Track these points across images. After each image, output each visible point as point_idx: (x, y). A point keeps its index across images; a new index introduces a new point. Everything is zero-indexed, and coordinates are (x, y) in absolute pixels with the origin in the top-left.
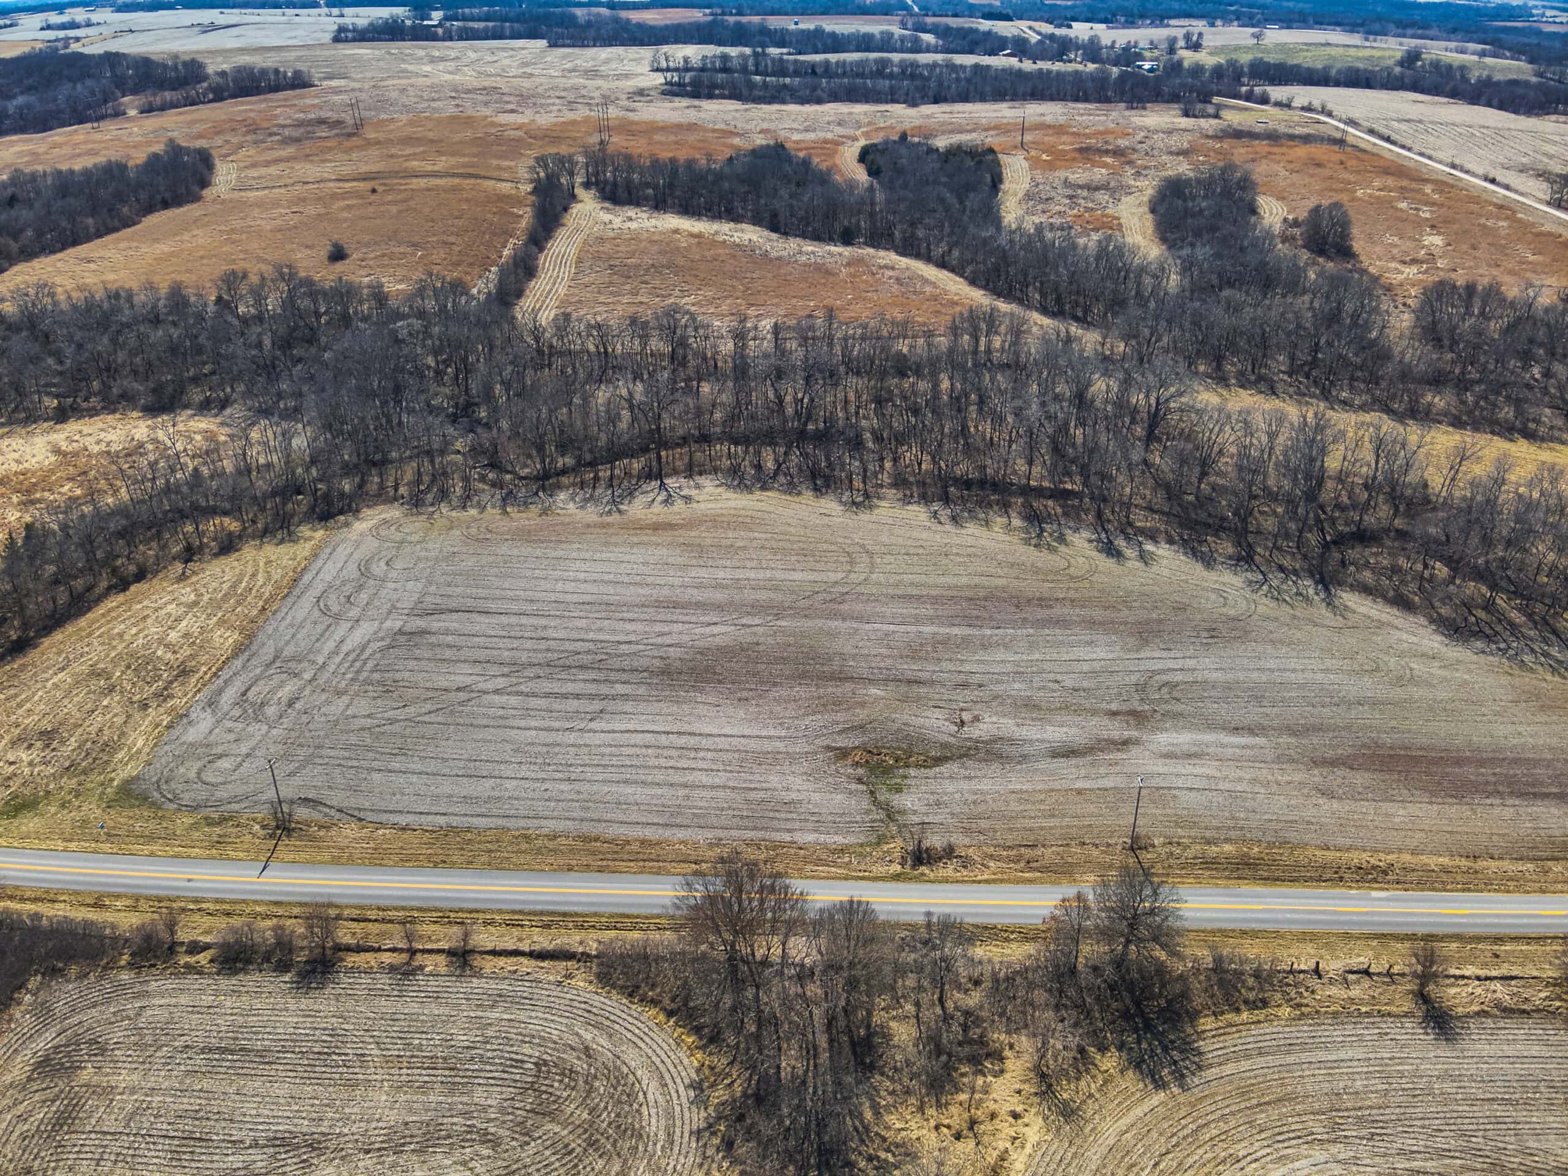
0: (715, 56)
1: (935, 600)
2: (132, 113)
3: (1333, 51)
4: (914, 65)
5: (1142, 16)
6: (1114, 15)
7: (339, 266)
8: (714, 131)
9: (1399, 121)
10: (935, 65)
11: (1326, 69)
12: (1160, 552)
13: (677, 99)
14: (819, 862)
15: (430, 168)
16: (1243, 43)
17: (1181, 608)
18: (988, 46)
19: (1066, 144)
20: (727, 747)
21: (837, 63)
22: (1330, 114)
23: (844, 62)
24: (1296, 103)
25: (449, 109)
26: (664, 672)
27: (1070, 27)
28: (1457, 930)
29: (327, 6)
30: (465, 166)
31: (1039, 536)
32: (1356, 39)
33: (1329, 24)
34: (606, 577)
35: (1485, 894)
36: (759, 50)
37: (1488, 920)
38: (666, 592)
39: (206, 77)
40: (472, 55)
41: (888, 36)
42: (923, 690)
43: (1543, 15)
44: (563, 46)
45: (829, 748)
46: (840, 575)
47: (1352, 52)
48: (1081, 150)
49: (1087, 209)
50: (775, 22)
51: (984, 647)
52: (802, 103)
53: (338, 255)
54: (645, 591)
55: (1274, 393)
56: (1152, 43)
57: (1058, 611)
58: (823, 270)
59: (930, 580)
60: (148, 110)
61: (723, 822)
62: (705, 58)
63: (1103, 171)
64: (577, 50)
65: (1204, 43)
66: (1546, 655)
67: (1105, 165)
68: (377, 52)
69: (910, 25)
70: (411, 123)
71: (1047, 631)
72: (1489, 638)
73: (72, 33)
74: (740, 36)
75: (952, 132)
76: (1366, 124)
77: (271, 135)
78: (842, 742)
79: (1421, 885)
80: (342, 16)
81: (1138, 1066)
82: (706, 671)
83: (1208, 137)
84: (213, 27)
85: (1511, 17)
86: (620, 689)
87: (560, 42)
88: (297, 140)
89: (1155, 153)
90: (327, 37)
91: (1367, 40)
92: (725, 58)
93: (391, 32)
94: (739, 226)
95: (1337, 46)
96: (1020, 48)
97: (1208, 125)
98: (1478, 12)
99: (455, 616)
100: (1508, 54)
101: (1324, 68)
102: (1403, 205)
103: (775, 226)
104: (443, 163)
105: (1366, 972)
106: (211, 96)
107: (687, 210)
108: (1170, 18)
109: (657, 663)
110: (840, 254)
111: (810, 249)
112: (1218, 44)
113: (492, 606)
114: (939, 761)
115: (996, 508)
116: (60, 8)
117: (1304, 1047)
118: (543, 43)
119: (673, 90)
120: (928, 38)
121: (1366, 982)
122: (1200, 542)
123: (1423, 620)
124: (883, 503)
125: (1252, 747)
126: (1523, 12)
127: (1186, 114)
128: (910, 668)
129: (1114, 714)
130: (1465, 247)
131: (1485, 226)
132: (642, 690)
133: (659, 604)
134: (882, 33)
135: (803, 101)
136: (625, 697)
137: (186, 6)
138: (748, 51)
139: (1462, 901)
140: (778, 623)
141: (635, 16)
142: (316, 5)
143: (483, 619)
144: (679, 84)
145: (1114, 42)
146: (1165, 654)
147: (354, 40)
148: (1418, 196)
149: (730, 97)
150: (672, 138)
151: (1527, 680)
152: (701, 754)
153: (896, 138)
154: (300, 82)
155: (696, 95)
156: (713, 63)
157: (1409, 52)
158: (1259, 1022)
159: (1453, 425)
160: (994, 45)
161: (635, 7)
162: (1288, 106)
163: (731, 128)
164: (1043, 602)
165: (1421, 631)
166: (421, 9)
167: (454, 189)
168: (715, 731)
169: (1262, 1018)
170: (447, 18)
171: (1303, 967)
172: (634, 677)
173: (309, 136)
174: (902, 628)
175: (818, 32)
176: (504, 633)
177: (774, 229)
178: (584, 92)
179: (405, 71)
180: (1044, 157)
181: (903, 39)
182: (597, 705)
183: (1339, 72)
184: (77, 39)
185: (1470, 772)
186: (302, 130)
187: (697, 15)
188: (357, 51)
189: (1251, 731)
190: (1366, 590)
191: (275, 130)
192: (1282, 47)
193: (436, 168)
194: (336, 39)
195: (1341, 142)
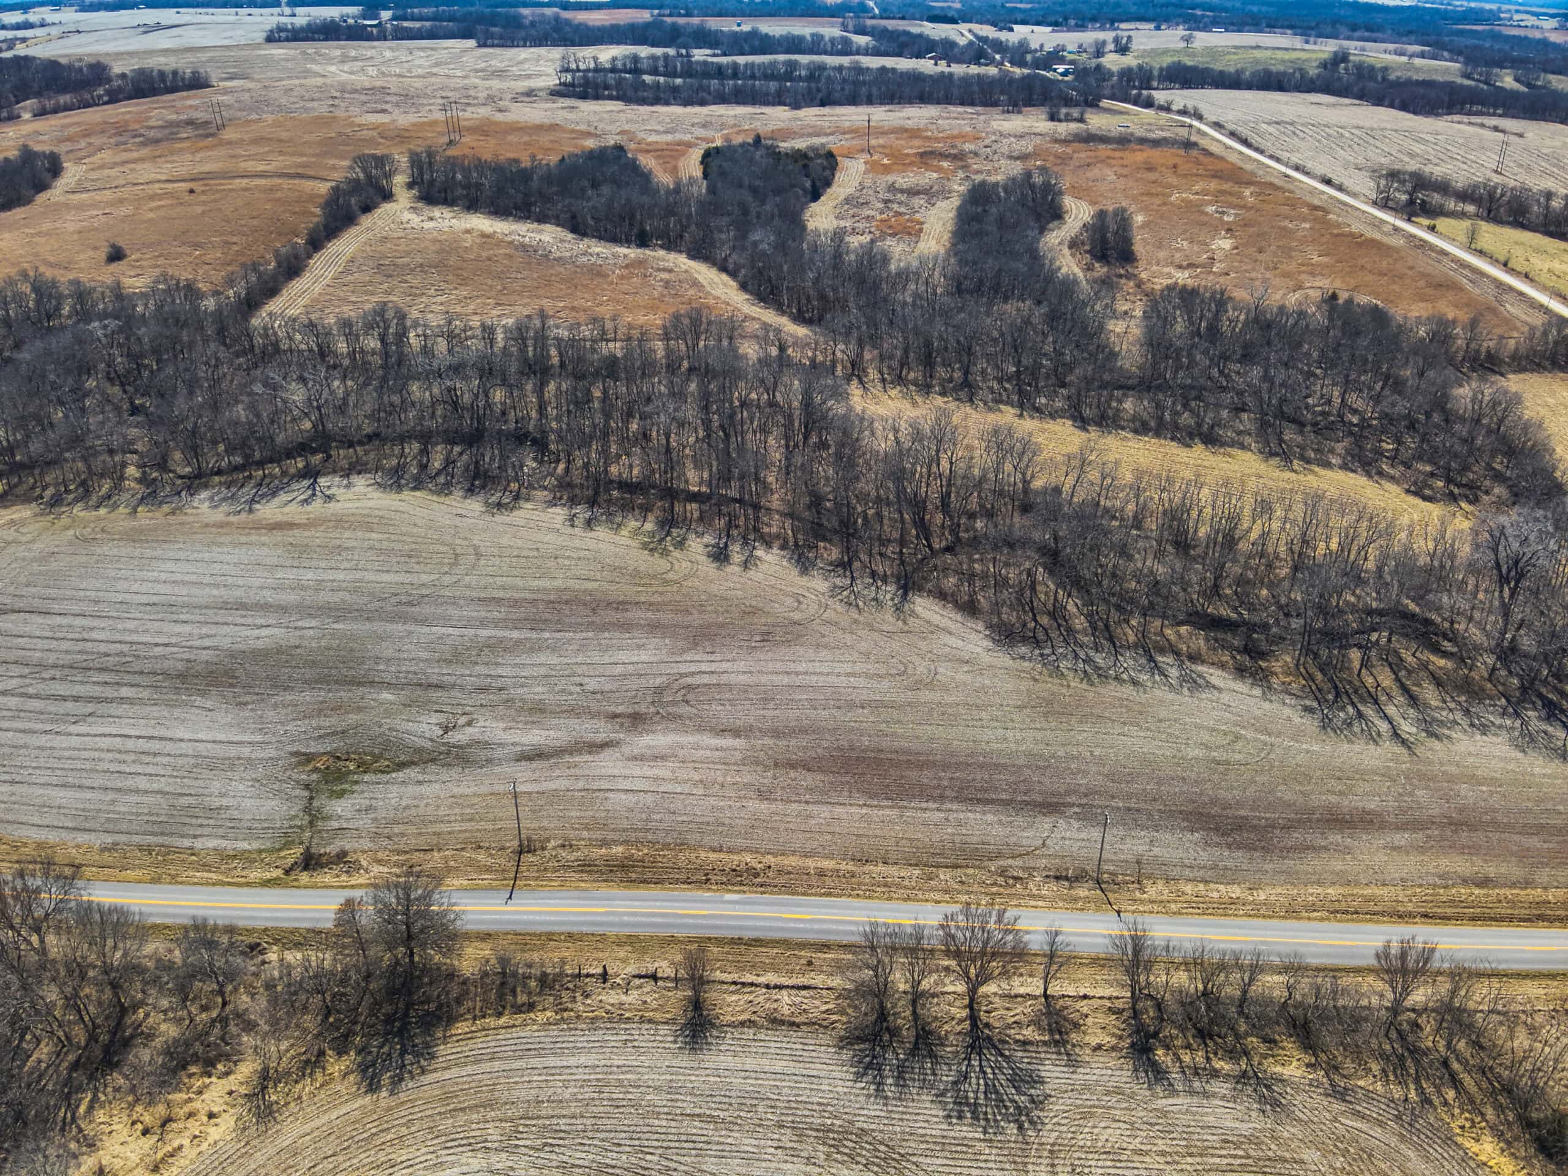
0: (625, 57)
1: (515, 603)
2: (27, 116)
3: (1258, 54)
4: (822, 67)
5: (1094, 19)
6: (1066, 19)
7: (115, 267)
8: (573, 131)
9: (1269, 124)
10: (840, 68)
11: (1239, 73)
12: (769, 558)
13: (562, 100)
14: (206, 867)
15: (261, 168)
16: (1172, 46)
17: (753, 612)
18: (916, 48)
19: (912, 148)
20: (190, 752)
21: (746, 65)
22: (1200, 117)
23: (753, 64)
24: (1174, 107)
25: (321, 108)
26: (182, 676)
27: (1011, 30)
28: (787, 935)
29: (288, 4)
30: (304, 166)
31: (661, 540)
32: (1297, 42)
33: (1282, 27)
34: (187, 578)
35: (843, 899)
36: (684, 51)
37: (825, 926)
38: (238, 593)
39: (109, 80)
40: (388, 54)
41: (818, 38)
42: (436, 695)
43: (1511, 19)
44: (493, 46)
45: (297, 754)
46: (433, 577)
47: (1280, 55)
48: (922, 155)
49: (898, 214)
50: (714, 23)
51: (532, 650)
52: (685, 105)
53: (116, 255)
54: (223, 592)
55: (971, 401)
56: (1080, 46)
57: (634, 614)
58: (597, 272)
59: (520, 582)
60: (41, 113)
61: (135, 827)
62: (614, 59)
63: (935, 175)
64: (498, 51)
65: (1134, 46)
66: (1088, 660)
67: (939, 170)
68: (292, 52)
69: (851, 27)
70: (277, 124)
71: (606, 635)
72: (1038, 643)
73: (20, 34)
74: (672, 36)
75: (810, 135)
76: (1231, 127)
77: (135, 136)
78: (314, 748)
79: (789, 889)
80: (294, 15)
81: (364, 1071)
82: (226, 673)
83: (1056, 141)
84: (158, 27)
85: (1477, 21)
86: (125, 692)
87: (489, 42)
88: (157, 141)
89: (996, 157)
90: (260, 37)
91: (1307, 42)
92: (636, 59)
93: (329, 32)
94: (542, 226)
95: (1266, 48)
96: (946, 50)
97: (1063, 129)
98: (1445, 16)
99: (14, 617)
100: (1445, 54)
101: (1237, 71)
102: (1210, 209)
103: (577, 228)
104: (278, 163)
105: (654, 977)
106: (106, 99)
107: (499, 211)
108: (1122, 21)
109: (180, 666)
110: (625, 256)
111: (597, 250)
112: (1148, 47)
113: (56, 607)
114: (401, 766)
115: (637, 512)
116: (25, 8)
117: (541, 1052)
118: (472, 43)
119: (564, 91)
120: (862, 40)
121: (649, 986)
122: (810, 548)
123: (980, 626)
124: (529, 505)
125: (722, 749)
126: (1492, 17)
127: (1053, 118)
128: (435, 673)
129: (615, 716)
130: (1252, 250)
131: (1284, 228)
132: (145, 694)
133: (225, 606)
134: (813, 35)
135: (687, 103)
136: (122, 700)
137: (148, 6)
138: (671, 51)
139: (817, 906)
140: (335, 626)
141: (581, 17)
142: (279, 5)
143: (39, 619)
144: (572, 85)
145: (1042, 46)
146: (706, 657)
147: (287, 40)
148: (1234, 200)
149: (617, 98)
150: (526, 138)
151: (1050, 685)
152: (159, 759)
153: (750, 141)
154: (197, 83)
155: (584, 97)
156: (624, 64)
157: (1335, 54)
158: (514, 1026)
159: (1136, 431)
160: (920, 47)
161: (588, 7)
162: (1167, 109)
163: (592, 130)
164: (621, 605)
165: (974, 637)
166: (371, 11)
167: (272, 189)
168: (187, 736)
169: (517, 1023)
170: (394, 18)
171: (592, 971)
172: (145, 680)
173: (172, 138)
174: (457, 632)
175: (754, 33)
176: (50, 634)
177: (574, 230)
178: (472, 93)
179: (308, 71)
180: (885, 161)
181: (833, 41)
182: (90, 708)
183: (1253, 74)
184: (24, 40)
185: (926, 777)
186: (167, 131)
187: (645, 16)
188: (273, 52)
189: (736, 733)
190: (942, 595)
191: (142, 131)
192: (1211, 52)
193: (268, 168)
194: (270, 39)
195: (1188, 145)
